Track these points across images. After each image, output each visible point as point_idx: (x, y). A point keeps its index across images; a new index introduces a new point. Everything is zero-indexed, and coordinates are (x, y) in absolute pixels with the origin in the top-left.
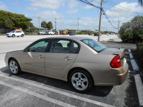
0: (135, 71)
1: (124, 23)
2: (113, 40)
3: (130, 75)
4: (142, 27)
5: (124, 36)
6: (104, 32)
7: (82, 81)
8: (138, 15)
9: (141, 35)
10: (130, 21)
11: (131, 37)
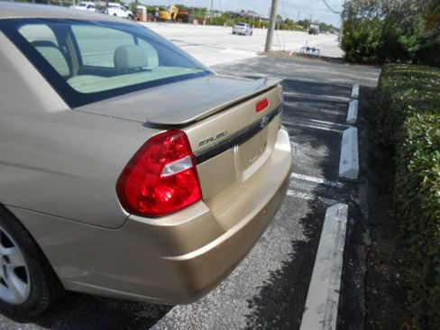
0: (342, 180)
2: (314, 50)
3: (316, 200)
4: (416, 9)
5: (351, 37)
6: (300, 23)
9: (408, 37)
11: (375, 44)
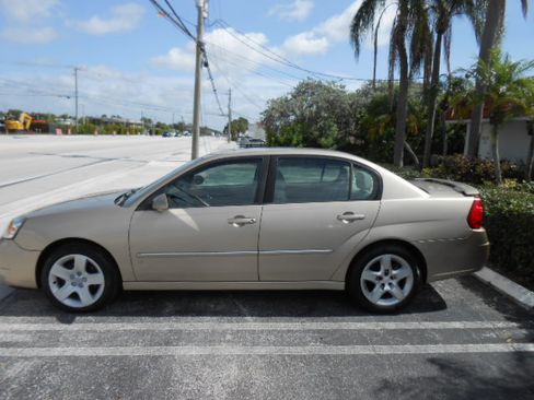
1: (273, 101)
4: (326, 115)
7: (386, 273)
8: (309, 78)
10: (290, 97)
